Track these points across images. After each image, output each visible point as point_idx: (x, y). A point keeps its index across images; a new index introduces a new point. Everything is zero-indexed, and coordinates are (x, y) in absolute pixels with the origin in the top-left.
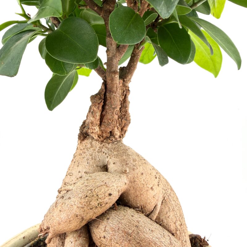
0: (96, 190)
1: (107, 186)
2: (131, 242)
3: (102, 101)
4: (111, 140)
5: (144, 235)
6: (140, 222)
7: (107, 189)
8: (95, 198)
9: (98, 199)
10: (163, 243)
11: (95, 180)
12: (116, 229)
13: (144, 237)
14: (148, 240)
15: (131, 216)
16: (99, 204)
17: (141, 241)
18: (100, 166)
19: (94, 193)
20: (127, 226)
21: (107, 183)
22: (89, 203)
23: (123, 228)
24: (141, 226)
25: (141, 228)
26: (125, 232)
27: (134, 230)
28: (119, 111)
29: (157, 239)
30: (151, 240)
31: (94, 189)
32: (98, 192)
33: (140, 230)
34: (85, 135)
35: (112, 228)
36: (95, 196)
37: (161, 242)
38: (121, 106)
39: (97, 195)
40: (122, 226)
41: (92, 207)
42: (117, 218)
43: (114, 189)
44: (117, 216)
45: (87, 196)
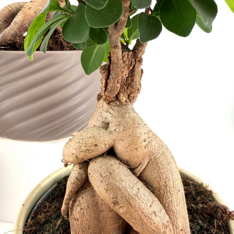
0: (86, 139)
1: (94, 138)
2: (102, 183)
3: (106, 71)
4: (115, 104)
5: (113, 181)
6: (115, 171)
7: (94, 140)
8: (84, 145)
9: (86, 146)
10: (128, 192)
11: (88, 133)
12: (96, 171)
13: (112, 182)
14: (115, 185)
15: (110, 165)
16: (86, 150)
17: (109, 184)
18: (105, 123)
19: (84, 142)
20: (104, 171)
21: (95, 136)
22: (80, 148)
23: (101, 171)
24: (114, 174)
25: (113, 175)
26: (101, 174)
27: (107, 175)
28: (126, 80)
29: (124, 187)
30: (117, 186)
31: (85, 138)
32: (86, 142)
33: (112, 176)
34: (99, 97)
35: (95, 169)
36: (85, 143)
37: (126, 190)
38: (129, 76)
39: (86, 143)
40: (101, 170)
41: (82, 151)
42: (100, 163)
43: (101, 142)
44: (101, 162)
45: (79, 142)
